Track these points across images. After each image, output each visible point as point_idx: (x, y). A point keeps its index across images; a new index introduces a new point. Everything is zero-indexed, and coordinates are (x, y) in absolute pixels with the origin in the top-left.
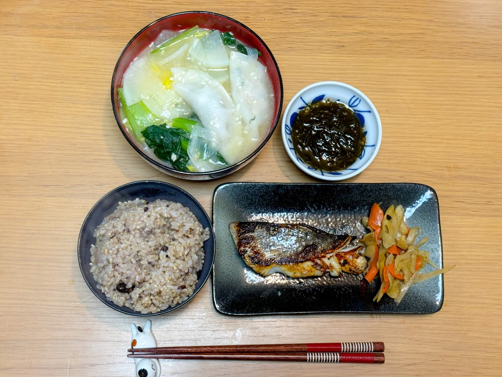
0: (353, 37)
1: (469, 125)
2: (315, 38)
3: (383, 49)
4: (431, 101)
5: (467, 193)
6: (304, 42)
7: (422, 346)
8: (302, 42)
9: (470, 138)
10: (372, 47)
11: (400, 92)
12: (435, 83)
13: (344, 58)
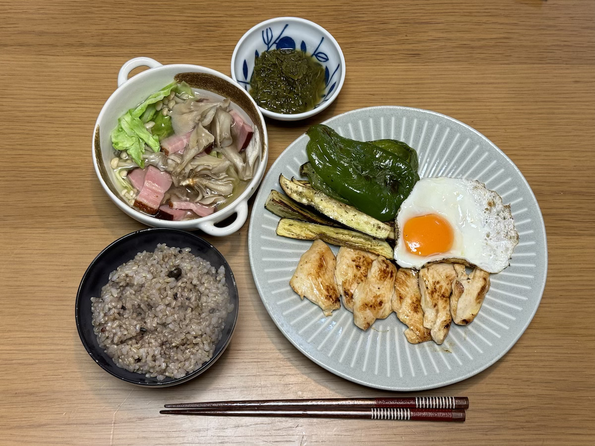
0: (428, 44)
1: (568, 134)
2: (385, 47)
3: (463, 55)
4: (522, 110)
5: (572, 210)
6: (373, 52)
7: (531, 387)
8: (371, 52)
9: (570, 149)
10: (451, 54)
11: (486, 102)
12: (525, 91)
13: (420, 67)
